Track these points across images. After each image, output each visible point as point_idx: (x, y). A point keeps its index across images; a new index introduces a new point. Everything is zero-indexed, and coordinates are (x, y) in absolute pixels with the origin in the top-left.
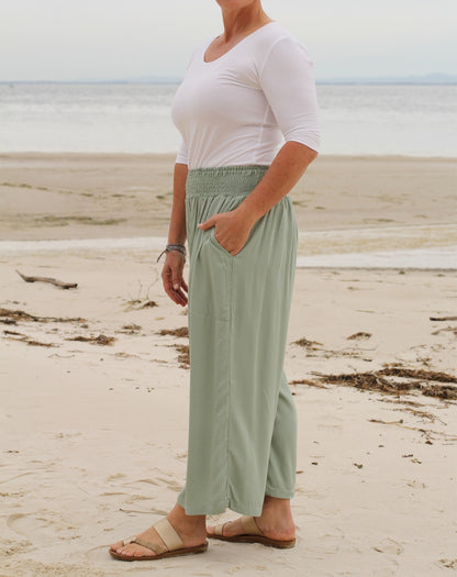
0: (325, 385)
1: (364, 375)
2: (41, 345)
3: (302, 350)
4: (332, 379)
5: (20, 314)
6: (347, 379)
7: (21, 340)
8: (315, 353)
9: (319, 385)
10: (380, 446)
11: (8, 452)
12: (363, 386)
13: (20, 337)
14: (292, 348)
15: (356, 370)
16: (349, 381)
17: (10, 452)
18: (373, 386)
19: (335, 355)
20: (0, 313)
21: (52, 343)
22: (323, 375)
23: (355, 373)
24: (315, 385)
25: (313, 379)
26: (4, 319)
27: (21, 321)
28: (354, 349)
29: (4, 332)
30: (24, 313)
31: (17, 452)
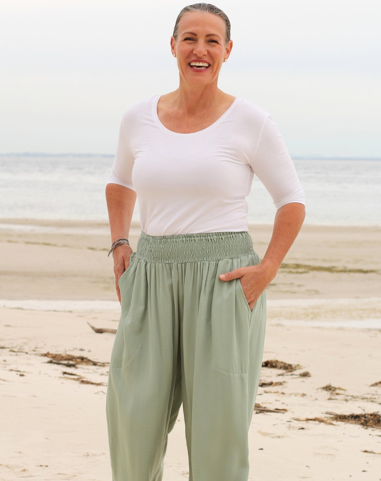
0: (334, 422)
1: (371, 415)
2: (92, 383)
3: (326, 394)
4: (342, 418)
5: (82, 359)
6: (355, 418)
7: (75, 379)
8: (337, 397)
9: (328, 422)
10: (363, 471)
11: (39, 466)
12: (368, 424)
13: (76, 377)
14: (318, 392)
15: (364, 410)
16: (357, 419)
17: (41, 466)
18: (377, 424)
19: (354, 399)
20: (65, 358)
21: (102, 383)
22: (335, 414)
23: (363, 413)
24: (325, 422)
25: (325, 417)
26: (66, 362)
27: (82, 365)
28: (373, 395)
29: (62, 373)
30: (86, 358)
31: (47, 466)
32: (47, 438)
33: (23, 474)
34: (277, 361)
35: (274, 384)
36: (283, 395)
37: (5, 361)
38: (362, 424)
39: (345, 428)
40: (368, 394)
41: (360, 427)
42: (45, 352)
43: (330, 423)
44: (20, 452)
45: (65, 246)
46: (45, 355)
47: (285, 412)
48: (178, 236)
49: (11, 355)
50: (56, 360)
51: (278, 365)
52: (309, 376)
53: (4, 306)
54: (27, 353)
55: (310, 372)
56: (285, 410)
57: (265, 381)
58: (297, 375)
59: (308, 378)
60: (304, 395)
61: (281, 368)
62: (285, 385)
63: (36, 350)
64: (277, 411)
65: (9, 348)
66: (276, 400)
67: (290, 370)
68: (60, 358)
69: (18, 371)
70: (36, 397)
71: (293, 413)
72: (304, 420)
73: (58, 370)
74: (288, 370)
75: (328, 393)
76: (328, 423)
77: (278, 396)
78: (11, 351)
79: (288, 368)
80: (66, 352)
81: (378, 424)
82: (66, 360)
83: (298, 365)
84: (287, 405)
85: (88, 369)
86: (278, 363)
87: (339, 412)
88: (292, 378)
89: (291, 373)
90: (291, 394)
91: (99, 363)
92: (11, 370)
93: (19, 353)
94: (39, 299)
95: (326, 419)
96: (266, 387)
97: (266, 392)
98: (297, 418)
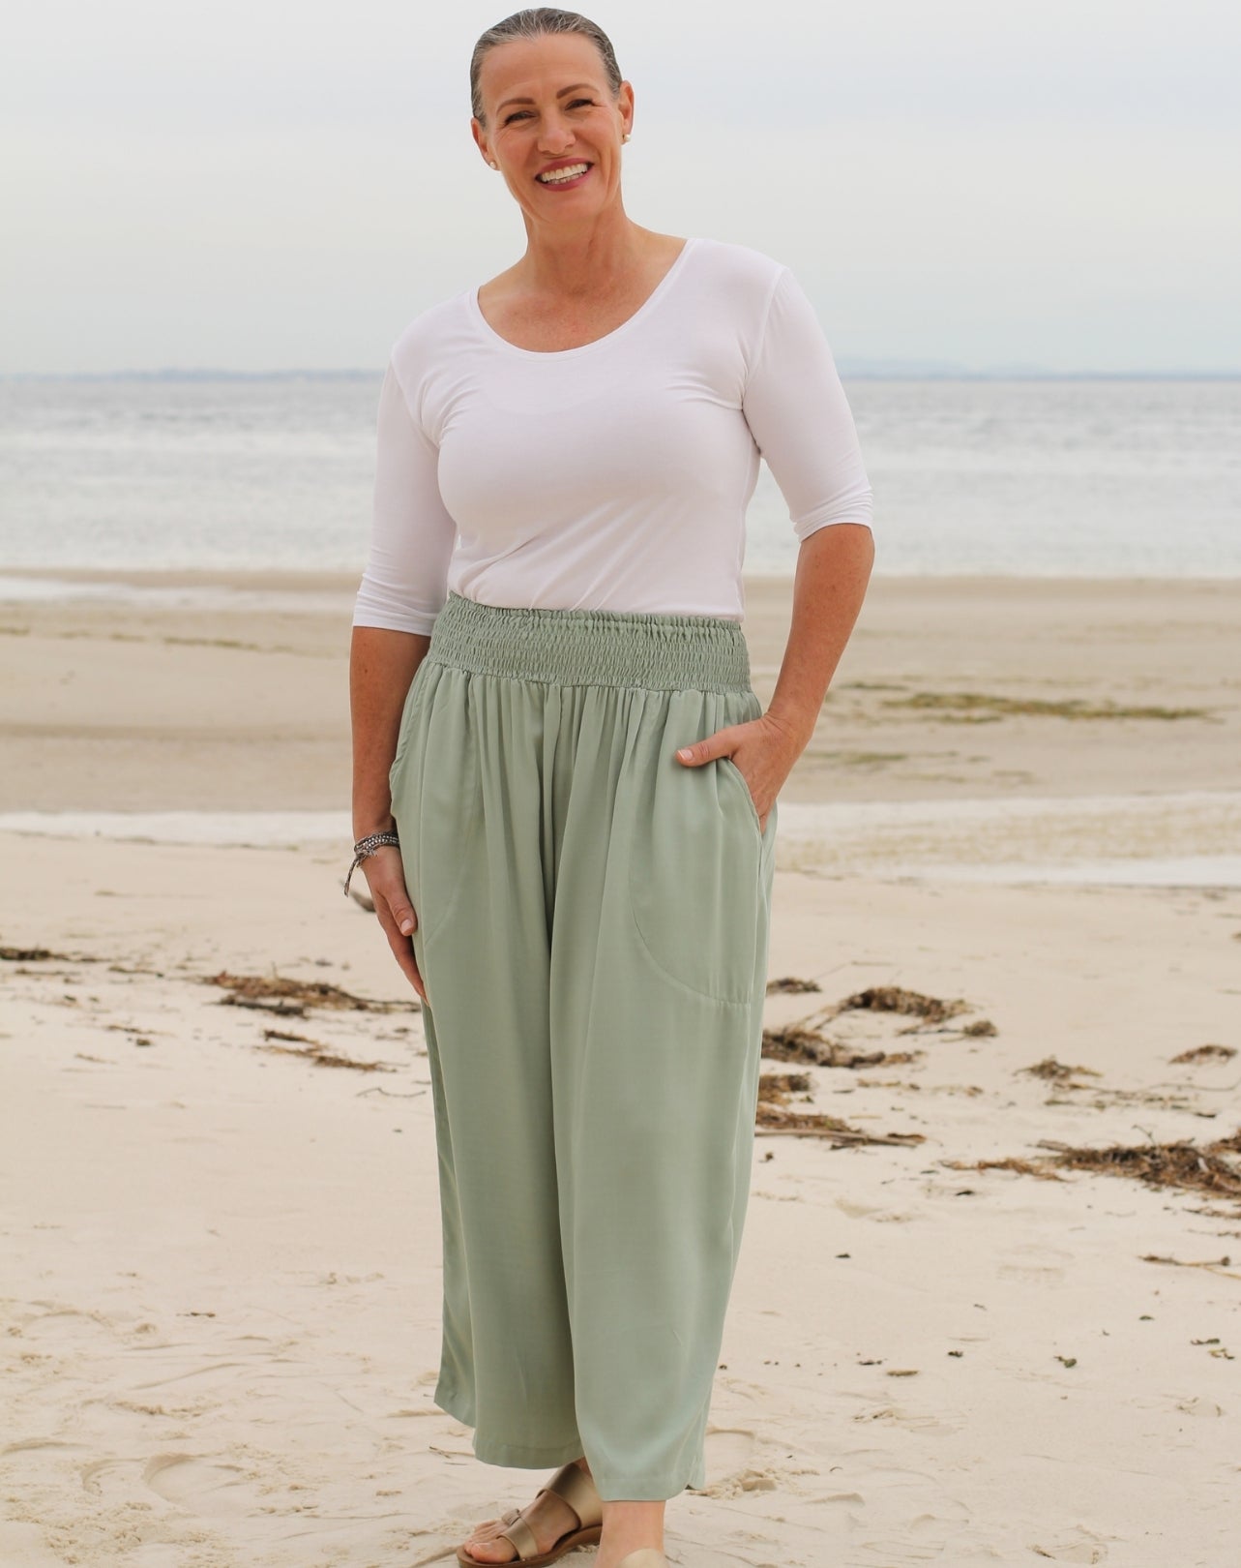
0: (1062, 1173)
1: (1171, 1149)
2: (351, 1065)
3: (1042, 1088)
4: (1086, 1159)
5: (324, 990)
6: (1123, 1158)
7: (298, 1053)
8: (1074, 1096)
9: (1043, 1171)
10: (1143, 1318)
11: (187, 1315)
12: (1162, 1177)
13: (302, 1046)
14: (1017, 1082)
15: (1150, 1135)
16: (1129, 1163)
17: (195, 1314)
18: (1188, 1177)
19: (1124, 1102)
20: (272, 990)
21: (380, 1063)
22: (1065, 1148)
23: (1149, 1144)
24: (1035, 1171)
25: (1037, 1158)
26: (274, 1002)
27: (324, 1008)
28: (1179, 1088)
29: (263, 1033)
30: (334, 990)
31: (211, 1315)
32: (212, 1232)
33: (140, 1340)
34: (898, 991)
35: (888, 1059)
36: (912, 1093)
37: (94, 1000)
38: (1143, 1176)
39: (1094, 1189)
40: (1164, 1085)
41: (1139, 1184)
42: (215, 972)
43: (1048, 1174)
44: (134, 1275)
45: (280, 649)
46: (216, 981)
47: (919, 1142)
48: (575, 615)
49: (114, 982)
50: (245, 995)
51: (900, 1002)
52: (993, 1035)
53: (98, 834)
54: (160, 975)
55: (996, 1022)
56: (917, 1138)
57: (863, 1051)
58: (955, 1031)
59: (989, 1039)
60: (975, 1091)
61: (909, 1011)
62: (921, 1061)
63: (189, 964)
64: (894, 1139)
65: (109, 960)
66: (893, 1109)
67: (936, 1017)
68: (257, 990)
69: (133, 1031)
70: (182, 1107)
71: (942, 1145)
72: (972, 1168)
73: (251, 1025)
74: (929, 1018)
75: (1046, 1086)
76: (1042, 1175)
77: (899, 1094)
78: (114, 969)
79: (930, 1010)
80: (275, 969)
81: (1191, 1176)
82: (275, 994)
83: (961, 1002)
84: (924, 1123)
85: (340, 1022)
86: (900, 997)
87: (1078, 1142)
88: (943, 1041)
89: (940, 1026)
90: (937, 1089)
91: (372, 1001)
92: (112, 1028)
93: (135, 977)
94: (202, 808)
95: (1037, 1163)
96: (866, 1067)
97: (864, 1084)
98: (954, 1160)
